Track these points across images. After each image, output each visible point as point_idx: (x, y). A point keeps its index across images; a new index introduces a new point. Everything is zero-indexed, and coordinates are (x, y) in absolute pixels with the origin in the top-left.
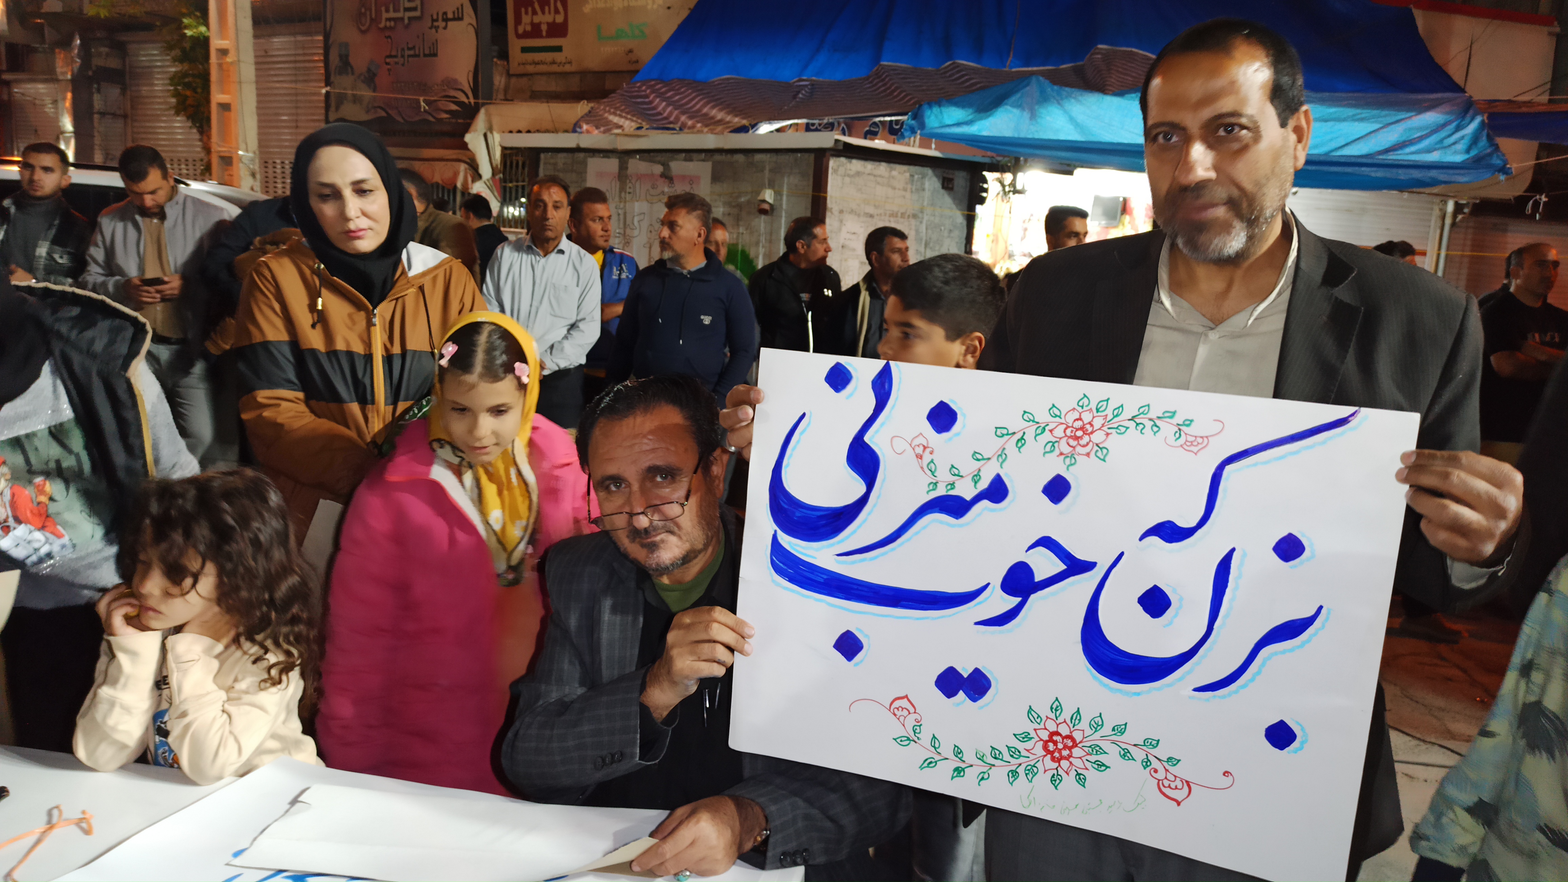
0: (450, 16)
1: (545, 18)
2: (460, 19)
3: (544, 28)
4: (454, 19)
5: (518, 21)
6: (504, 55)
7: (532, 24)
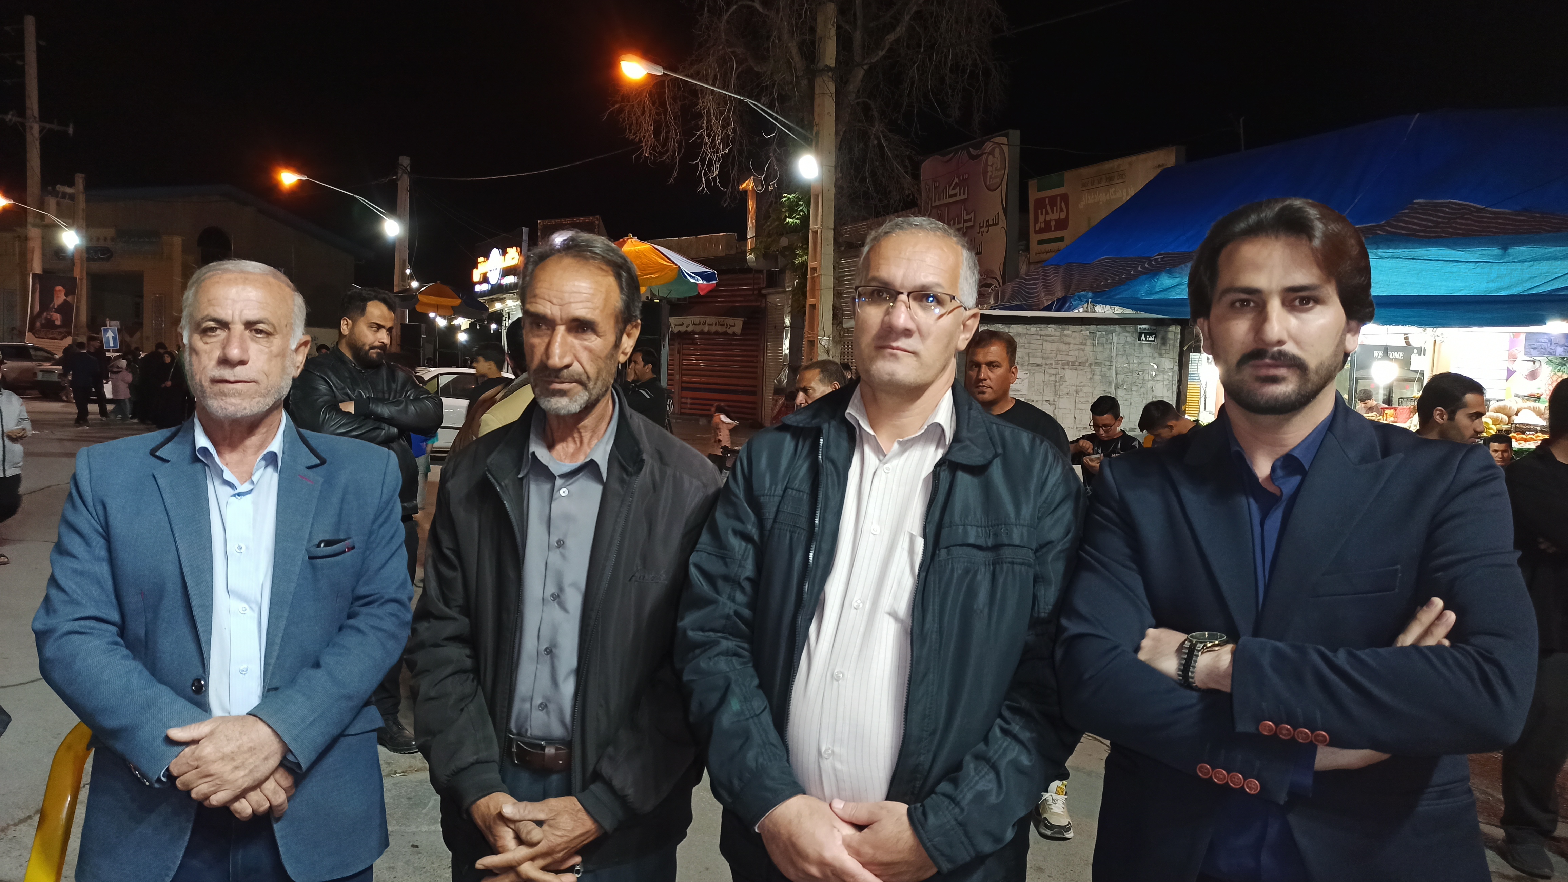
0: (991, 223)
1: (1053, 216)
2: (997, 224)
3: (1053, 223)
4: (993, 225)
5: (1036, 220)
6: (1027, 249)
7: (1045, 221)
